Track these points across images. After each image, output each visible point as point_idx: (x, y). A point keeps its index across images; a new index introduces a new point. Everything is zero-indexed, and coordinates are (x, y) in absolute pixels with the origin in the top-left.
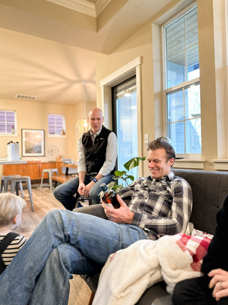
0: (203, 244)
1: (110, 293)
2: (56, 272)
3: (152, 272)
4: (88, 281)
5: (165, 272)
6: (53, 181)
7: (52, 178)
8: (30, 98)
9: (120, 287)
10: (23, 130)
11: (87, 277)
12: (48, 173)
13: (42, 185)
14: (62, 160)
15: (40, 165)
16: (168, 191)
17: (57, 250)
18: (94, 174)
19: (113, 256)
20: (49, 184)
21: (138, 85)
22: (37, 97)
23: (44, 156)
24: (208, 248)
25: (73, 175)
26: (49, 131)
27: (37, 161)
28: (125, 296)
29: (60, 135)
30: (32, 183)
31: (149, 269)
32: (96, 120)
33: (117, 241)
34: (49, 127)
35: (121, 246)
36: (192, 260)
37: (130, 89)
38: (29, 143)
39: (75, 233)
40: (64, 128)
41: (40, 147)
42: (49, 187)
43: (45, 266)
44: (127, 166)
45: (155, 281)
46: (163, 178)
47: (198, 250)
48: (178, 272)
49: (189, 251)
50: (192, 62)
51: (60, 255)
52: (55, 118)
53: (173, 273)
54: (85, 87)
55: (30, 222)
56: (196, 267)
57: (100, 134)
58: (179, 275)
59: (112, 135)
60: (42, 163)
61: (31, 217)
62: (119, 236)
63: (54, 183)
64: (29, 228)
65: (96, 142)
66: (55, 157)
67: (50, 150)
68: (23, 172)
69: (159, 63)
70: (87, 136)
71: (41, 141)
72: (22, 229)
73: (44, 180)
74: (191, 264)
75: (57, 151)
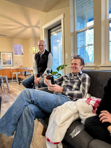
0: (97, 102)
1: (56, 125)
2: (28, 117)
3: (74, 115)
4: (43, 121)
5: (81, 114)
6: (18, 78)
7: (18, 77)
8: (4, 35)
9: (61, 122)
10: (1, 53)
11: (42, 120)
12: (15, 74)
13: (12, 80)
14: (22, 68)
15: (11, 70)
16: (80, 80)
17: (28, 107)
18: (42, 74)
19: (56, 109)
20: (16, 80)
21: (62, 29)
22: (8, 35)
23: (13, 66)
24: (99, 103)
25: (28, 75)
26: (15, 53)
27: (9, 69)
28: (63, 126)
29: (20, 55)
30: (8, 80)
31: (74, 113)
32: (41, 46)
33: (56, 102)
34: (15, 51)
35: (58, 104)
36: (93, 109)
37: (58, 31)
38: (5, 59)
39: (36, 99)
40: (23, 51)
41: (11, 61)
42: (16, 81)
43: (22, 114)
44: (58, 69)
45: (76, 119)
46: (77, 73)
47: (95, 104)
48: (86, 114)
49: (91, 105)
50: (90, 17)
51: (29, 109)
52: (18, 46)
53: (85, 114)
54: (33, 30)
55: (8, 98)
56: (94, 112)
57: (44, 53)
58: (87, 115)
59: (50, 54)
60: (12, 70)
61: (9, 96)
62: (57, 100)
63: (19, 79)
64: (9, 101)
65: (42, 57)
66: (18, 66)
67: (16, 63)
68: (2, 74)
69: (73, 17)
70: (38, 55)
71: (11, 58)
72: (5, 101)
73: (13, 78)
74: (92, 111)
75: (19, 63)
